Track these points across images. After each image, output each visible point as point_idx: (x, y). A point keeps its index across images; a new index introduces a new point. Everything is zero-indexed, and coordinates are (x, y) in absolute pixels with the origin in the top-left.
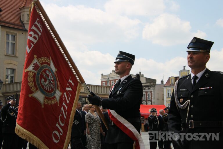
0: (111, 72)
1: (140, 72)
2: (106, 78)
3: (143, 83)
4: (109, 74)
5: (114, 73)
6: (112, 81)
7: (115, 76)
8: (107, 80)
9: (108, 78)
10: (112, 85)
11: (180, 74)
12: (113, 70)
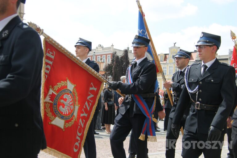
0: (98, 47)
1: (128, 48)
2: (92, 53)
3: (131, 60)
4: (96, 48)
5: (100, 47)
6: (98, 56)
7: (102, 51)
8: (93, 54)
9: (94, 53)
10: (98, 60)
11: (170, 51)
12: (99, 45)
